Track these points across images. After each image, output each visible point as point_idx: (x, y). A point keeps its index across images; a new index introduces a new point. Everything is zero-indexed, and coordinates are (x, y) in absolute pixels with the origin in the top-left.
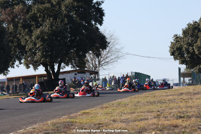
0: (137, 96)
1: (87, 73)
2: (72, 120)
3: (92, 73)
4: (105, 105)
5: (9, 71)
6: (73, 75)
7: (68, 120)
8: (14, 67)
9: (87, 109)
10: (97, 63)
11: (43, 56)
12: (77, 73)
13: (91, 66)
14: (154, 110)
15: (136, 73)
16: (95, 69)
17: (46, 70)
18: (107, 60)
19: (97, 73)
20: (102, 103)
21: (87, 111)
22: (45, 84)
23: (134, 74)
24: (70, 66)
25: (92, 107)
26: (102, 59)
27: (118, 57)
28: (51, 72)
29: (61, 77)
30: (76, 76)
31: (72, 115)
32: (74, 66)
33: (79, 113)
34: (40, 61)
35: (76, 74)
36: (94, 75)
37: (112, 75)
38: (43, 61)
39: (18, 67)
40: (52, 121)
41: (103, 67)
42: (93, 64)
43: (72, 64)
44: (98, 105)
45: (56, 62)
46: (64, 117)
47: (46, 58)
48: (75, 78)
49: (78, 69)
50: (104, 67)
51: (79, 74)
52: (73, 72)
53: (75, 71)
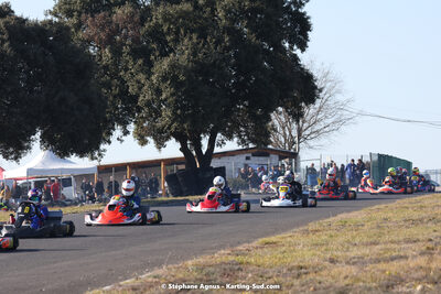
0: (382, 206)
1: (272, 156)
2: (240, 258)
3: (283, 155)
4: (312, 226)
5: (104, 150)
6: (241, 159)
7: (231, 258)
8: (109, 142)
9: (273, 233)
10: (295, 133)
11: (175, 118)
12: (250, 155)
13: (283, 140)
14: (420, 237)
15: (380, 156)
16: (290, 147)
17: (183, 149)
18: (317, 127)
19: (294, 155)
20: (305, 223)
21: (273, 239)
22: (180, 179)
23: (376, 158)
24: (236, 139)
25: (285, 229)
26: (306, 125)
27: (340, 122)
28: (194, 153)
30: (248, 162)
31: (240, 248)
32: (243, 142)
33: (255, 244)
34: (169, 128)
35: (248, 158)
36: (287, 160)
37: (327, 161)
38: (176, 128)
39: (122, 141)
40: (195, 261)
41: (309, 142)
42: (285, 136)
43: (240, 136)
44: (298, 225)
45: (205, 132)
46: (222, 252)
47: (182, 122)
48: (246, 165)
49: (251, 146)
50: (311, 143)
51: (256, 158)
52: (242, 153)
53: (245, 151)
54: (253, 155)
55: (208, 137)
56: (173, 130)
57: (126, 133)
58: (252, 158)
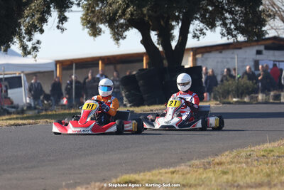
6: (250, 53)
8: (42, 31)
12: (262, 48)
17: (146, 41)
22: (141, 83)
28: (160, 48)
29: (188, 62)
30: (258, 57)
34: (124, 13)
35: (259, 52)
38: (132, 14)
39: (63, 30)
45: (177, 19)
48: (256, 63)
51: (271, 52)
52: (251, 46)
53: (255, 43)
54: (267, 48)
55: (180, 25)
56: (128, 16)
57: (63, 19)
58: (264, 52)
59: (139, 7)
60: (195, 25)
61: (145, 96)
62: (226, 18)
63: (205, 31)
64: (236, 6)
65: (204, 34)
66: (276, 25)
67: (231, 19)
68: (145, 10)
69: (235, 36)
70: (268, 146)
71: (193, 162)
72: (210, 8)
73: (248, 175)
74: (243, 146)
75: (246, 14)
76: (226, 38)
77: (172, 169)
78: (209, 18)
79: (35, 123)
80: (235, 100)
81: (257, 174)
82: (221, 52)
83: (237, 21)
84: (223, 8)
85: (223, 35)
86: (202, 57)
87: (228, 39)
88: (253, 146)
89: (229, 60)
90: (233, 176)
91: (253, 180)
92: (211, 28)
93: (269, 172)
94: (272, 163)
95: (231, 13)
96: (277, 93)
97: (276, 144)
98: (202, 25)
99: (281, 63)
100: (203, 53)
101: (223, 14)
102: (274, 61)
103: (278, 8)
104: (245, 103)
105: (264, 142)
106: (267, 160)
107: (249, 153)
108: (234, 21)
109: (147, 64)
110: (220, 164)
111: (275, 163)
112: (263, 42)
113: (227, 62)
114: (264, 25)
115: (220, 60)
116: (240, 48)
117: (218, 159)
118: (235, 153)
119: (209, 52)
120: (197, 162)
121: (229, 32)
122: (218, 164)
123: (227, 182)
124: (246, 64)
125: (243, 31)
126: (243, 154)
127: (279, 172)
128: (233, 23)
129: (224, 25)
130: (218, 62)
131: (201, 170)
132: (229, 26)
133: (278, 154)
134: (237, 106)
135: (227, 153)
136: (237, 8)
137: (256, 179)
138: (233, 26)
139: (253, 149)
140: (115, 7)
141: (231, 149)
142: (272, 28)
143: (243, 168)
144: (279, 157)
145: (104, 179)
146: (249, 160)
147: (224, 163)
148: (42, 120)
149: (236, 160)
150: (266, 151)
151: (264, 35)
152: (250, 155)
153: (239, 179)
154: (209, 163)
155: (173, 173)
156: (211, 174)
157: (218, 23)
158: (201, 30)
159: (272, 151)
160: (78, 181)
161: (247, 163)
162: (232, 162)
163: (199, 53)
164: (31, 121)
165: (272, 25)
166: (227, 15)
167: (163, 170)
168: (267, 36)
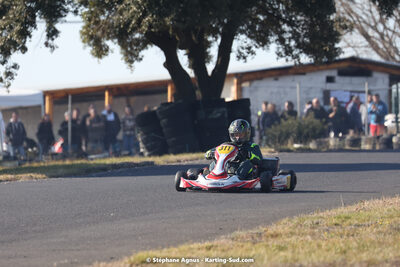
1: (376, 75)
3: (399, 73)
5: (15, 66)
6: (318, 81)
8: (24, 49)
12: (334, 73)
17: (171, 63)
35: (330, 80)
38: (150, 26)
39: (53, 48)
45: (214, 33)
48: (326, 94)
51: (347, 79)
52: (319, 70)
53: (325, 66)
54: (342, 73)
55: (219, 40)
56: (144, 28)
57: (52, 33)
58: (338, 79)
59: (161, 15)
60: (241, 41)
61: (170, 141)
62: (284, 32)
63: (254, 49)
64: (297, 14)
65: (253, 53)
66: (354, 40)
67: (290, 32)
68: (168, 21)
69: (297, 57)
70: (343, 211)
71: (238, 232)
72: (261, 18)
73: (314, 252)
74: (308, 210)
75: (312, 26)
76: (283, 59)
77: (207, 244)
78: (259, 31)
79: (15, 179)
80: (296, 146)
81: (328, 250)
82: (276, 79)
83: (299, 35)
84: (279, 17)
85: (279, 55)
86: (250, 85)
87: (287, 60)
88: (322, 211)
89: (288, 90)
90: (293, 252)
91: (322, 259)
92: (263, 46)
93: (344, 248)
94: (348, 235)
95: (291, 23)
96: (356, 136)
97: (353, 208)
98: (249, 41)
99: (361, 95)
100: (251, 80)
101: (280, 26)
102: (351, 92)
103: (357, 17)
104: (310, 150)
105: (337, 205)
106: (341, 231)
107: (315, 222)
108: (296, 36)
109: (173, 95)
110: (275, 236)
111: (353, 235)
112: (336, 65)
113: (285, 93)
114: (338, 41)
115: (275, 90)
116: (304, 74)
117: (272, 229)
118: (296, 220)
119: (261, 79)
120: (242, 233)
121: (288, 51)
122: (272, 236)
123: (286, 261)
124: (311, 95)
125: (307, 50)
126: (308, 222)
127: (358, 248)
128: (293, 38)
129: (281, 41)
130: (272, 93)
131: (249, 245)
132: (287, 43)
133: (356, 222)
134: (299, 155)
135: (285, 221)
136: (299, 18)
137: (325, 257)
138: (293, 43)
139: (321, 214)
140: (126, 15)
141: (291, 215)
142: (349, 46)
143: (307, 241)
144: (359, 226)
145: (112, 258)
146: (316, 231)
147: (281, 235)
148: (25, 175)
149: (297, 231)
150: (339, 217)
151: (337, 54)
152: (317, 223)
153: (301, 257)
154: (260, 235)
155: (209, 248)
156: (262, 251)
157: (273, 38)
158: (249, 48)
159: (349, 218)
160: (76, 260)
161: (313, 235)
162: (292, 234)
163: (246, 81)
164: (9, 176)
165: (349, 41)
166: (285, 27)
167: (195, 245)
168: (342, 56)
